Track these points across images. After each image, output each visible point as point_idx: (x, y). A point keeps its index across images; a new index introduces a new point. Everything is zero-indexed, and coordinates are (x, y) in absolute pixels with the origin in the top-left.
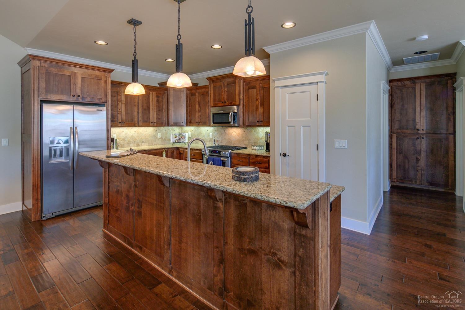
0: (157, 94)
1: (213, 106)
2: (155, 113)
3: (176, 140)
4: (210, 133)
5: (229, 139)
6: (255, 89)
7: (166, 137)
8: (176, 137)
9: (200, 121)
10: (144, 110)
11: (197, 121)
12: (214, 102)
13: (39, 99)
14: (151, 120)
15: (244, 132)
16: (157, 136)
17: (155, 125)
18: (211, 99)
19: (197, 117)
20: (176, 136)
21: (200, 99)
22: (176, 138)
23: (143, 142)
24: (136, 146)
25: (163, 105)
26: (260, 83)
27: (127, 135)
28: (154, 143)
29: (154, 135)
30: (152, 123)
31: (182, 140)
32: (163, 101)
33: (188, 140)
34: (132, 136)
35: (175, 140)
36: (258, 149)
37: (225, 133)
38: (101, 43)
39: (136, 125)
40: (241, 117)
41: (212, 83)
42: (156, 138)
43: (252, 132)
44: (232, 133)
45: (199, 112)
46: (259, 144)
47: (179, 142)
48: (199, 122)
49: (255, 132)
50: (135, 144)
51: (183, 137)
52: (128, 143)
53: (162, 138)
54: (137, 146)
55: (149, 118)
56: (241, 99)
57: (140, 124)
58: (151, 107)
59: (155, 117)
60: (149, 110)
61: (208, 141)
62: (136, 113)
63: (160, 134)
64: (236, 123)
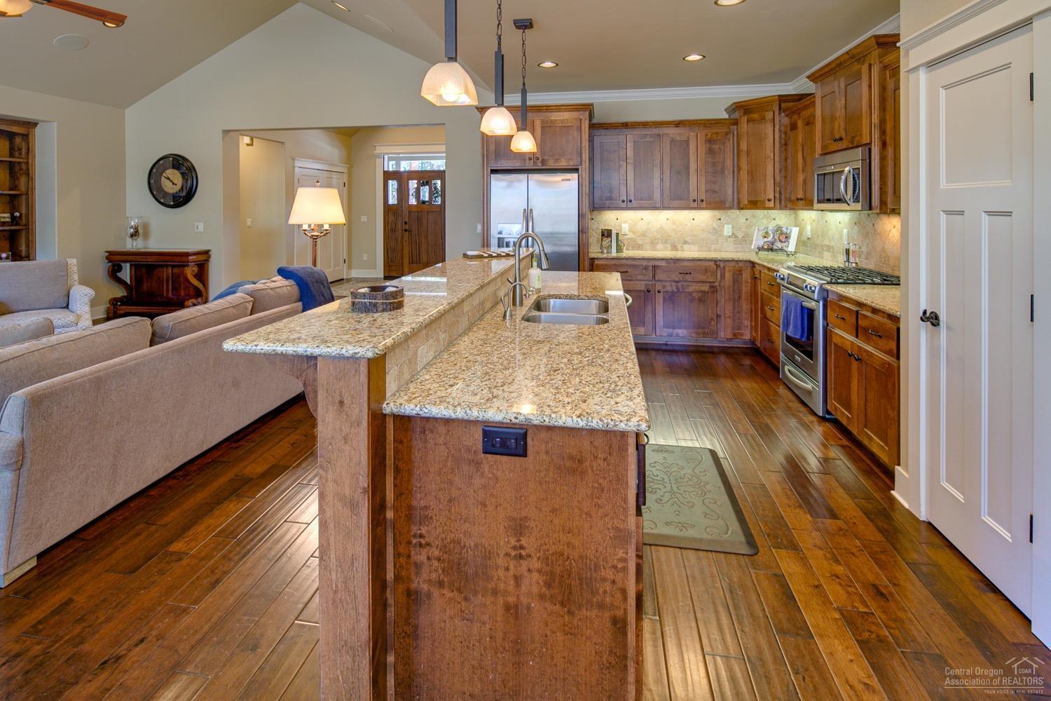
0: (709, 136)
1: (820, 151)
2: (703, 179)
3: (765, 242)
4: (844, 231)
5: (883, 250)
7: (747, 235)
8: (766, 236)
10: (675, 173)
11: (798, 196)
13: (489, 169)
14: (693, 195)
16: (722, 230)
17: (704, 206)
18: (818, 134)
20: (767, 233)
22: (766, 240)
23: (686, 242)
24: (670, 249)
27: (650, 226)
28: (713, 247)
29: (714, 229)
30: (695, 201)
31: (780, 245)
32: (724, 151)
33: (797, 245)
34: (661, 228)
35: (761, 242)
37: (875, 231)
38: (548, 64)
41: (820, 87)
42: (720, 235)
45: (803, 170)
47: (772, 250)
48: (801, 200)
50: (669, 245)
51: (783, 238)
52: (652, 243)
53: (736, 237)
54: (672, 250)
55: (688, 191)
57: (666, 203)
58: (692, 166)
59: (704, 189)
60: (688, 173)
62: (657, 182)
63: (731, 226)
64: (859, 202)
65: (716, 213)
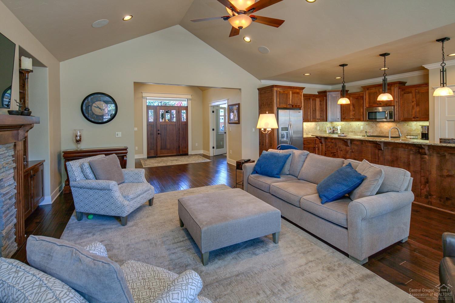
0: (320, 100)
1: (368, 106)
2: (319, 113)
4: (361, 127)
5: (381, 131)
6: (411, 94)
7: (322, 129)
8: (331, 129)
9: (354, 117)
10: (313, 111)
11: (351, 118)
12: (369, 104)
13: (277, 108)
14: (317, 118)
15: (396, 125)
16: (317, 129)
17: (319, 121)
18: (366, 102)
19: (351, 114)
21: (354, 102)
23: (309, 132)
25: (323, 107)
26: (416, 89)
29: (315, 128)
30: (318, 119)
31: (335, 132)
33: (340, 132)
35: (330, 131)
36: (413, 138)
37: (377, 126)
39: (310, 121)
40: (396, 114)
41: (367, 90)
43: (404, 125)
44: (384, 126)
45: (353, 111)
46: (412, 135)
47: (333, 133)
48: (353, 119)
49: (408, 125)
51: (336, 129)
53: (320, 130)
55: (316, 117)
56: (396, 101)
57: (311, 120)
58: (317, 109)
59: (319, 115)
60: (316, 111)
61: (359, 133)
62: (309, 113)
64: (392, 119)
65: (316, 123)
